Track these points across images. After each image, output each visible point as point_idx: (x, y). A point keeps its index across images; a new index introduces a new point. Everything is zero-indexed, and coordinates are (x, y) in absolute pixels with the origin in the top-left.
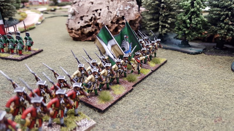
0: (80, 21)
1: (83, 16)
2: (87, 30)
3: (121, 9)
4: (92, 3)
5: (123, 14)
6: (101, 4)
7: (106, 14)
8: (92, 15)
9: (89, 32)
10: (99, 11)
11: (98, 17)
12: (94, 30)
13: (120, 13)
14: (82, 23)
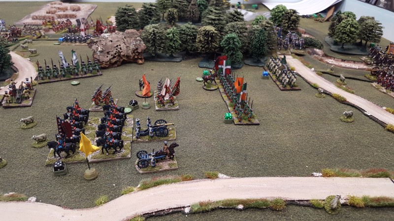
0: (108, 55)
1: (109, 52)
2: (114, 61)
3: (134, 44)
4: (112, 41)
5: (137, 47)
6: (118, 41)
7: (125, 48)
8: (116, 50)
9: (115, 62)
10: (119, 47)
11: (121, 51)
12: (118, 59)
13: (135, 46)
14: (110, 57)
